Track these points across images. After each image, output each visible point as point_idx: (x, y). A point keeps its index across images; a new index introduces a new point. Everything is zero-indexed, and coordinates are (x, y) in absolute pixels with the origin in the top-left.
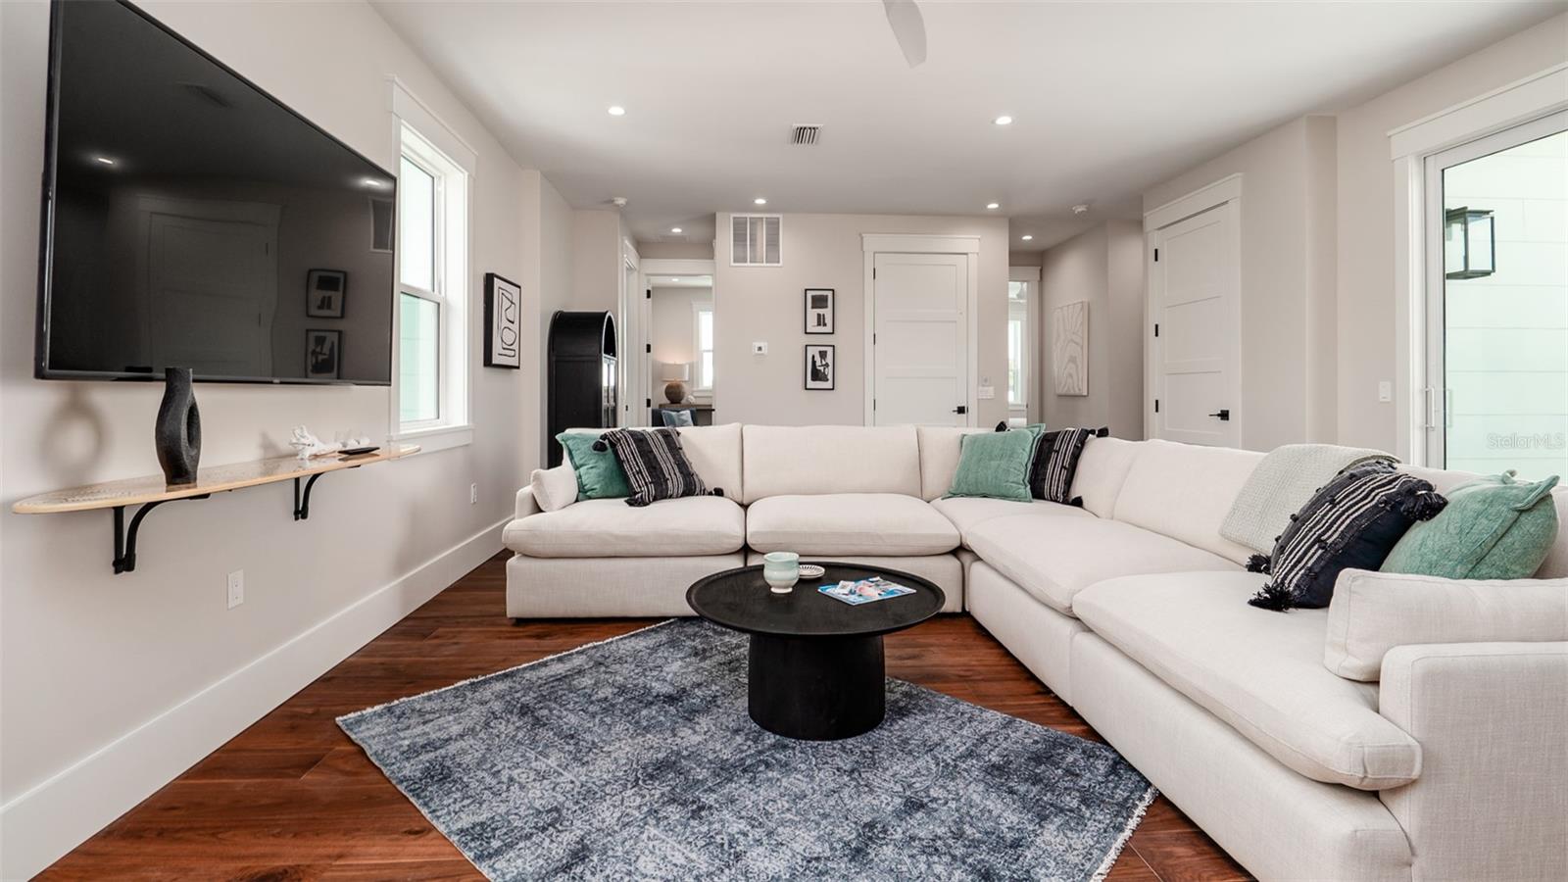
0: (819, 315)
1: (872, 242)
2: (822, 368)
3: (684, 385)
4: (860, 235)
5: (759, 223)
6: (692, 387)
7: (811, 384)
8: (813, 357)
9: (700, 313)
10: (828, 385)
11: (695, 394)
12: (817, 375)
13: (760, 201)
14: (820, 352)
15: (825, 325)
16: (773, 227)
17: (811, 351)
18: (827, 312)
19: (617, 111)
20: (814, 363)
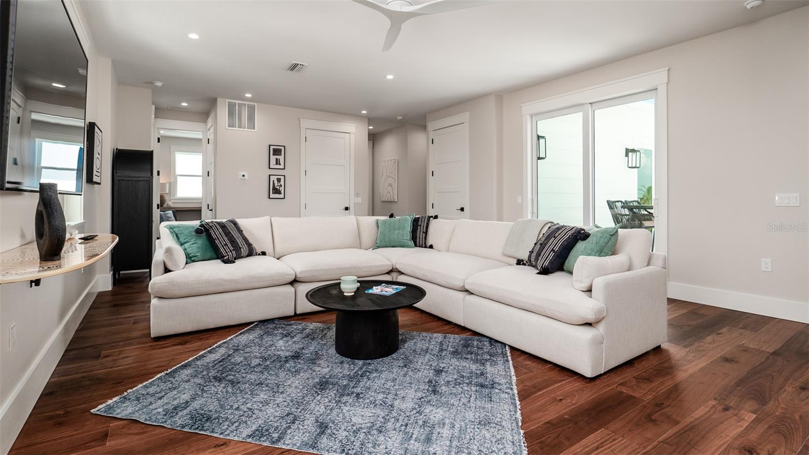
0: (277, 159)
1: (305, 123)
2: (278, 187)
3: (165, 196)
4: (299, 119)
5: (243, 107)
6: (170, 197)
7: (272, 196)
8: (274, 181)
9: (176, 153)
10: (282, 196)
11: (172, 201)
12: (277, 191)
13: (248, 95)
14: (277, 179)
15: (280, 164)
16: (252, 110)
17: (272, 178)
18: (281, 158)
19: (194, 36)
20: (274, 184)
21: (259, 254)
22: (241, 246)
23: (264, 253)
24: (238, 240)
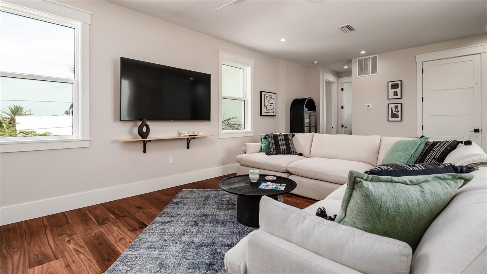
0: (394, 92)
1: (420, 58)
2: (396, 113)
4: (415, 56)
5: (368, 60)
7: (390, 119)
8: (392, 108)
10: (399, 119)
12: (394, 115)
13: (363, 52)
14: (395, 106)
15: (397, 95)
16: (374, 60)
17: (390, 106)
18: (398, 90)
20: (392, 110)
21: (298, 155)
22: (281, 147)
23: (301, 154)
24: (280, 144)
